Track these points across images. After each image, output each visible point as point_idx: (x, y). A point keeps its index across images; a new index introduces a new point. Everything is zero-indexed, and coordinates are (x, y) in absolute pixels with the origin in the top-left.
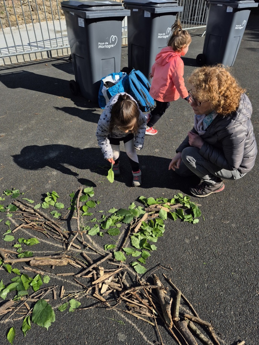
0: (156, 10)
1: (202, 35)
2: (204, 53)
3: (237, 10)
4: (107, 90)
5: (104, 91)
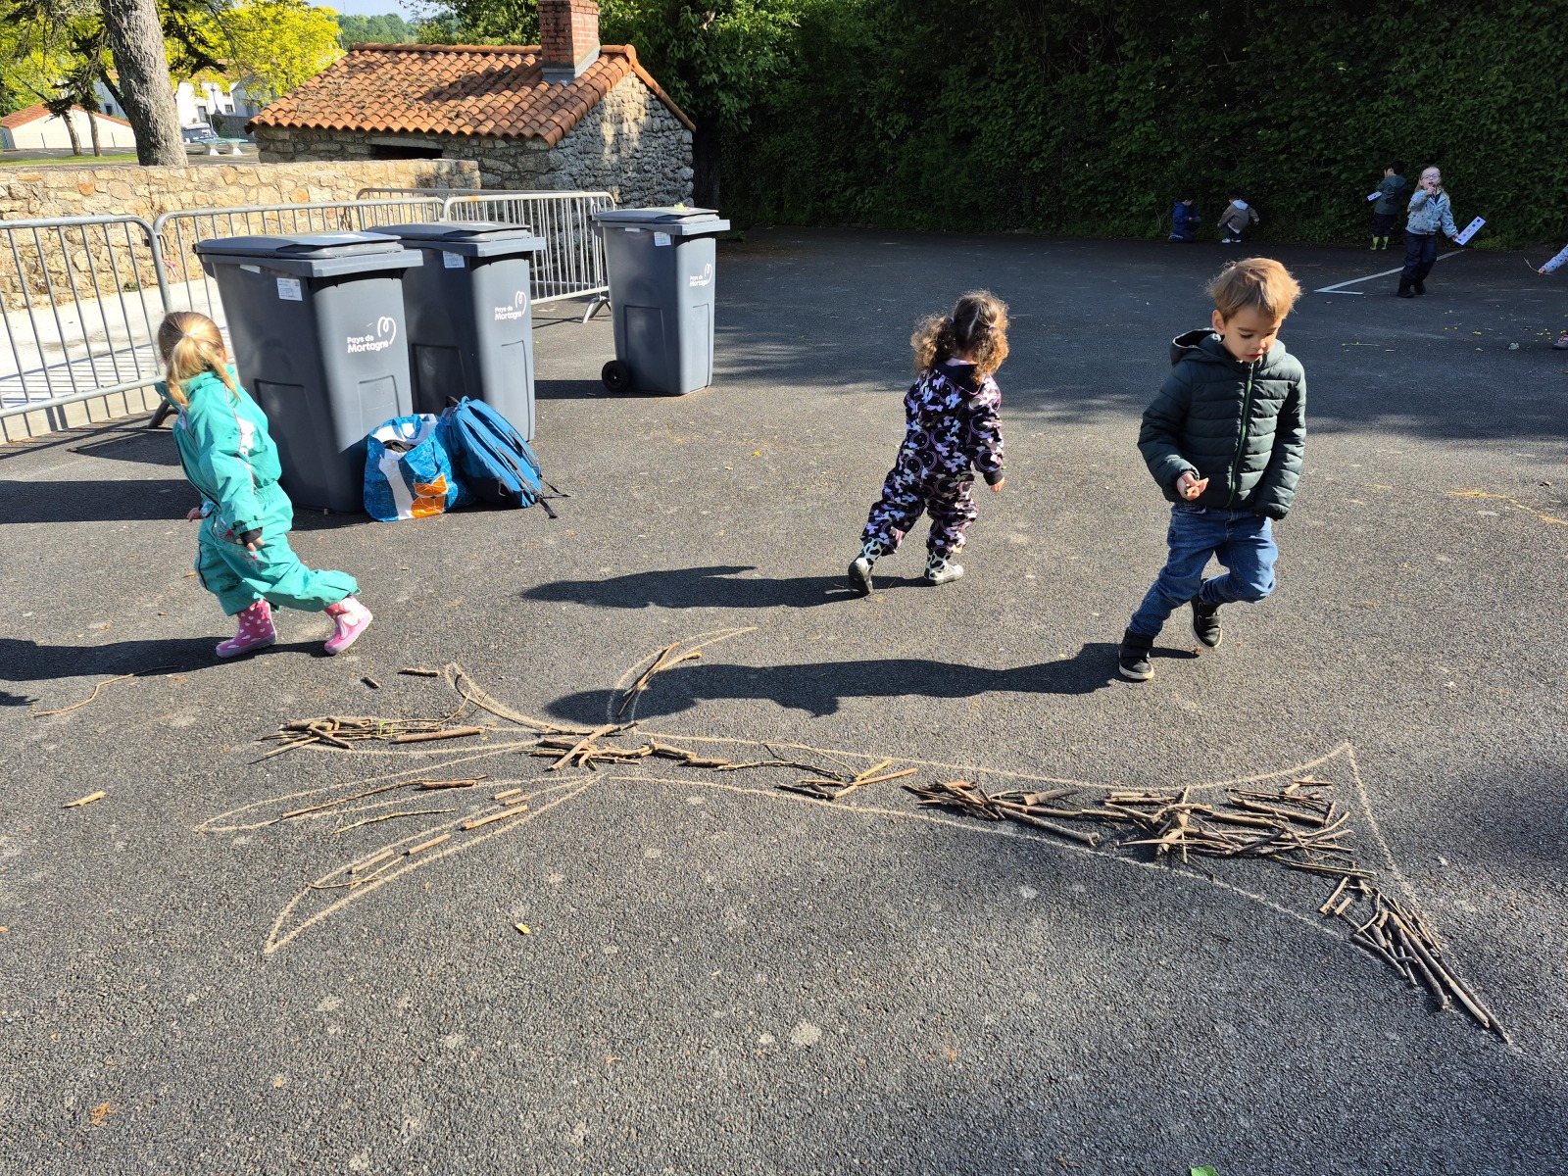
0: (480, 250)
1: (582, 319)
2: (624, 356)
3: (680, 239)
4: (403, 459)
5: (388, 464)
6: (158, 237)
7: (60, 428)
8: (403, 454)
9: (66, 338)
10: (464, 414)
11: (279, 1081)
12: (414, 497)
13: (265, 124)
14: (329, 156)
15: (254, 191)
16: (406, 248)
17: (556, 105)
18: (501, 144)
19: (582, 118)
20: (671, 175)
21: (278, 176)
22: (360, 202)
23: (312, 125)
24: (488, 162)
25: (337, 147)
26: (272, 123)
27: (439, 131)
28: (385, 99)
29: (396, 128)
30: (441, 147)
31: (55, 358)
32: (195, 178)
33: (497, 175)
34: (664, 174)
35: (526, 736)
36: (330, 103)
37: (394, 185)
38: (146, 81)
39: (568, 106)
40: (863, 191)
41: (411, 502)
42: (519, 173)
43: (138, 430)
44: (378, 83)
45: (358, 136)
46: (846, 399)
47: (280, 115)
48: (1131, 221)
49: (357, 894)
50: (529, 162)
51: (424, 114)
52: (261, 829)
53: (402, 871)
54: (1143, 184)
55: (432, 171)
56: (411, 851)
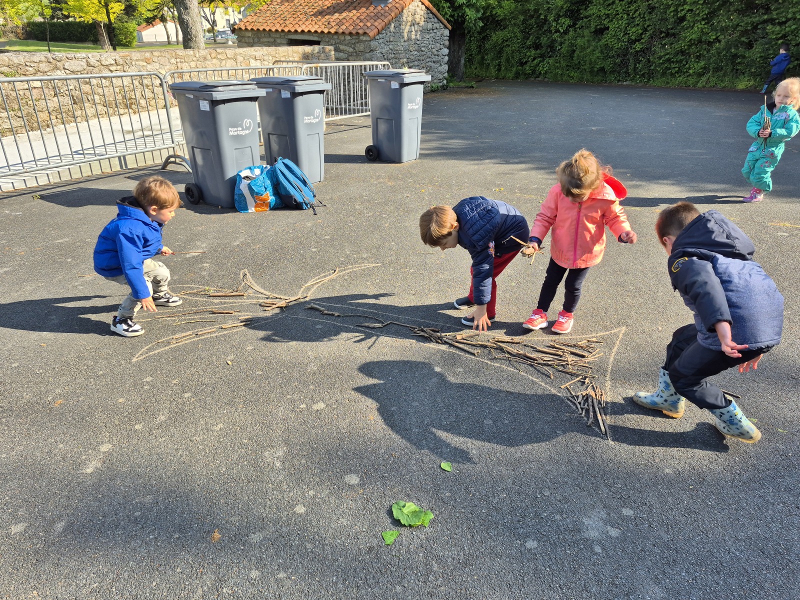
0: (296, 89)
2: (376, 143)
3: (403, 85)
4: (249, 184)
5: (243, 186)
6: (166, 82)
7: (124, 168)
8: (249, 182)
9: (134, 129)
10: (279, 165)
11: (121, 400)
12: (256, 202)
13: (240, 29)
14: (269, 44)
15: (224, 61)
16: (258, 88)
17: (377, 17)
18: (348, 38)
19: (390, 24)
20: (436, 53)
21: (235, 54)
22: (273, 66)
23: (261, 29)
24: (342, 47)
25: (272, 40)
26: (243, 28)
27: (319, 31)
28: (296, 16)
29: (299, 30)
30: (320, 40)
31: (129, 137)
32: (197, 55)
33: (345, 53)
34: (432, 52)
35: (262, 298)
36: (271, 18)
37: (291, 59)
38: (187, 9)
39: (383, 18)
40: (543, 61)
41: (255, 204)
42: (356, 52)
43: (156, 170)
44: (294, 8)
45: (282, 34)
46: (481, 167)
47: (247, 24)
48: (690, 78)
49: (172, 346)
50: (360, 47)
51: (313, 23)
52: (147, 321)
53: (193, 340)
54: (698, 57)
55: (310, 51)
56: (199, 333)
